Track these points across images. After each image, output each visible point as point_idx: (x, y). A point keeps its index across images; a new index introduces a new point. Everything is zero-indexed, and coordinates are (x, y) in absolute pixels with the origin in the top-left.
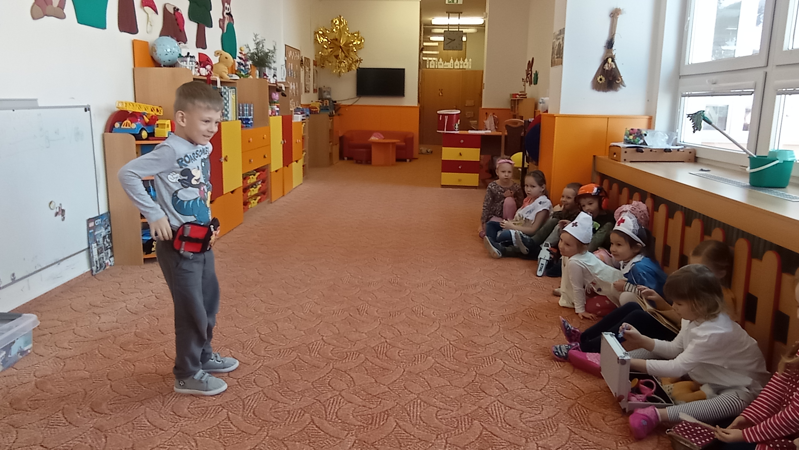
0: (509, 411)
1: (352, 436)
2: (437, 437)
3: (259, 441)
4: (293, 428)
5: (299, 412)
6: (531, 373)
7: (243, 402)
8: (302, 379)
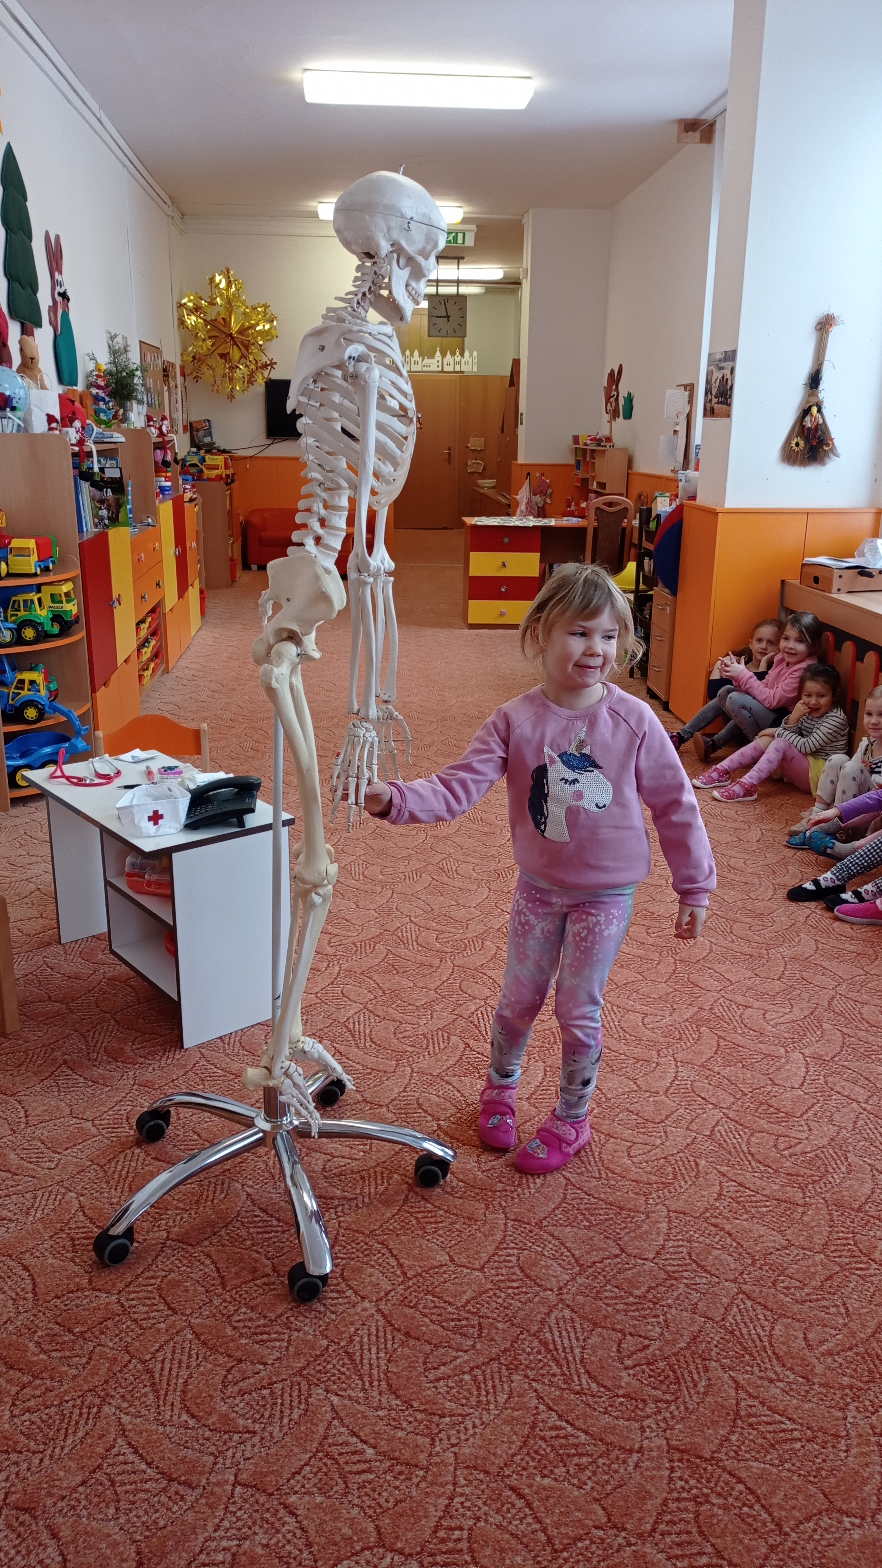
0: (746, 1012)
1: (537, 1061)
2: (659, 1055)
3: (406, 1081)
4: (445, 1058)
5: (440, 1034)
6: (755, 954)
7: (346, 1027)
8: (415, 985)
